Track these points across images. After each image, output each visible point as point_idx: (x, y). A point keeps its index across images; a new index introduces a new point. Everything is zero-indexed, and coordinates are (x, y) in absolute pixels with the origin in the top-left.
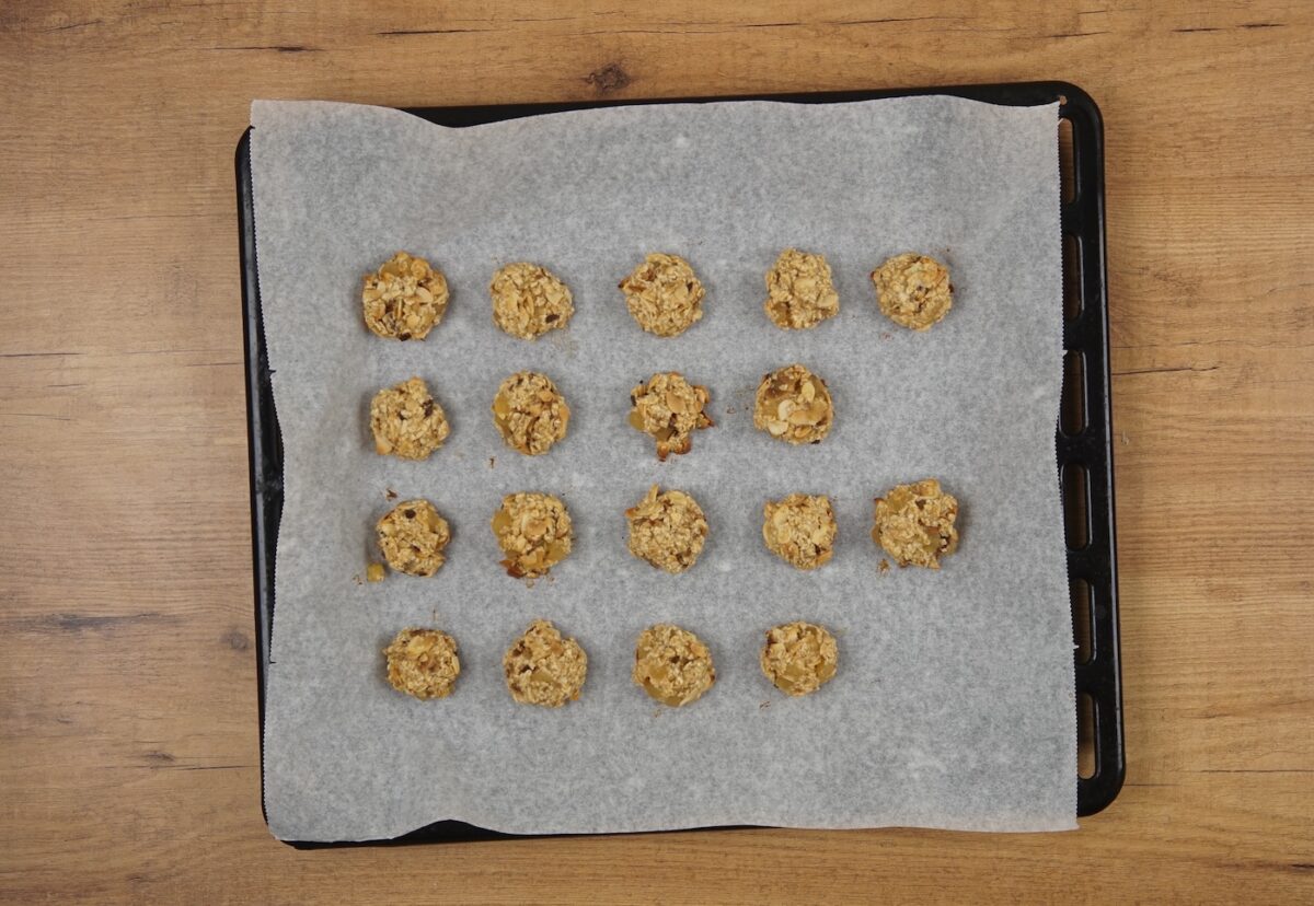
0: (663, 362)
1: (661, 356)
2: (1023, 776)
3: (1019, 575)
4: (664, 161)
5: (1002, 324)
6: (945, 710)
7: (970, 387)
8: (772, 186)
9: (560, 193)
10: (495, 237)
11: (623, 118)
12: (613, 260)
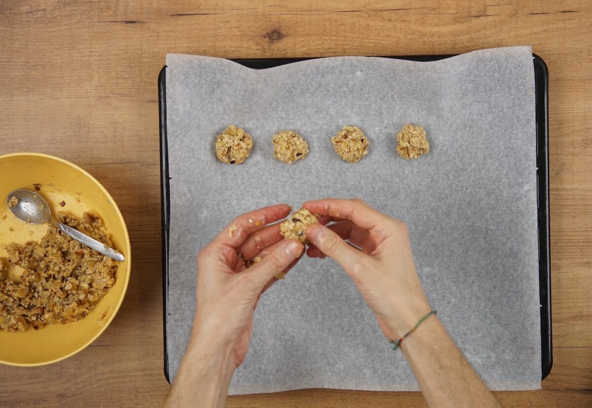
0: (350, 174)
1: (349, 172)
2: (516, 365)
3: (517, 273)
4: (351, 83)
5: (507, 156)
6: (481, 334)
7: (491, 185)
8: (400, 94)
9: (303, 98)
10: (274, 118)
11: (333, 62)
12: (327, 128)
